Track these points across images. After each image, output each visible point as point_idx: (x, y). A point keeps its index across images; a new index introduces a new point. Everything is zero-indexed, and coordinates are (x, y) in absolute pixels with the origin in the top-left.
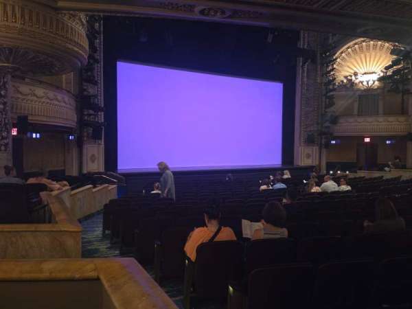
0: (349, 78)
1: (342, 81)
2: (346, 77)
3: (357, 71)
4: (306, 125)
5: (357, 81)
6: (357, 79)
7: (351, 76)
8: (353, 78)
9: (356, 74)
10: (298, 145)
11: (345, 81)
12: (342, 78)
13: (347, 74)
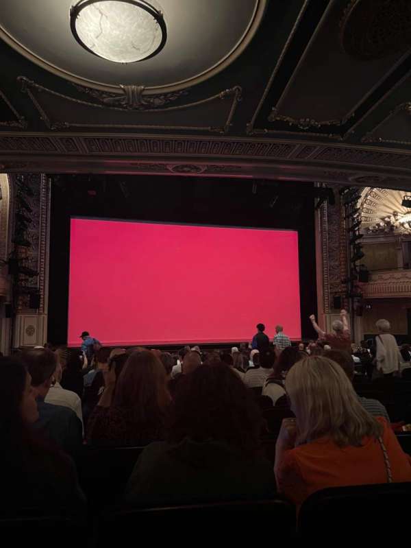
0: (387, 219)
1: (378, 225)
2: (383, 219)
3: (398, 210)
4: (331, 284)
5: (397, 224)
6: (397, 220)
7: (389, 217)
8: (392, 219)
9: (395, 214)
10: (322, 312)
11: (382, 224)
12: (378, 220)
13: (384, 215)
